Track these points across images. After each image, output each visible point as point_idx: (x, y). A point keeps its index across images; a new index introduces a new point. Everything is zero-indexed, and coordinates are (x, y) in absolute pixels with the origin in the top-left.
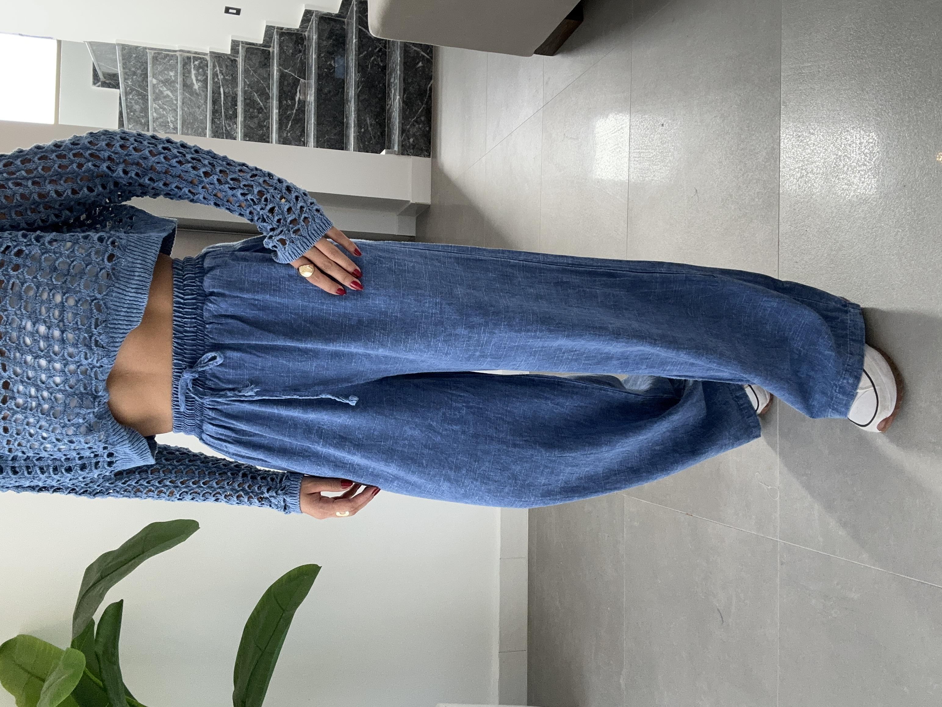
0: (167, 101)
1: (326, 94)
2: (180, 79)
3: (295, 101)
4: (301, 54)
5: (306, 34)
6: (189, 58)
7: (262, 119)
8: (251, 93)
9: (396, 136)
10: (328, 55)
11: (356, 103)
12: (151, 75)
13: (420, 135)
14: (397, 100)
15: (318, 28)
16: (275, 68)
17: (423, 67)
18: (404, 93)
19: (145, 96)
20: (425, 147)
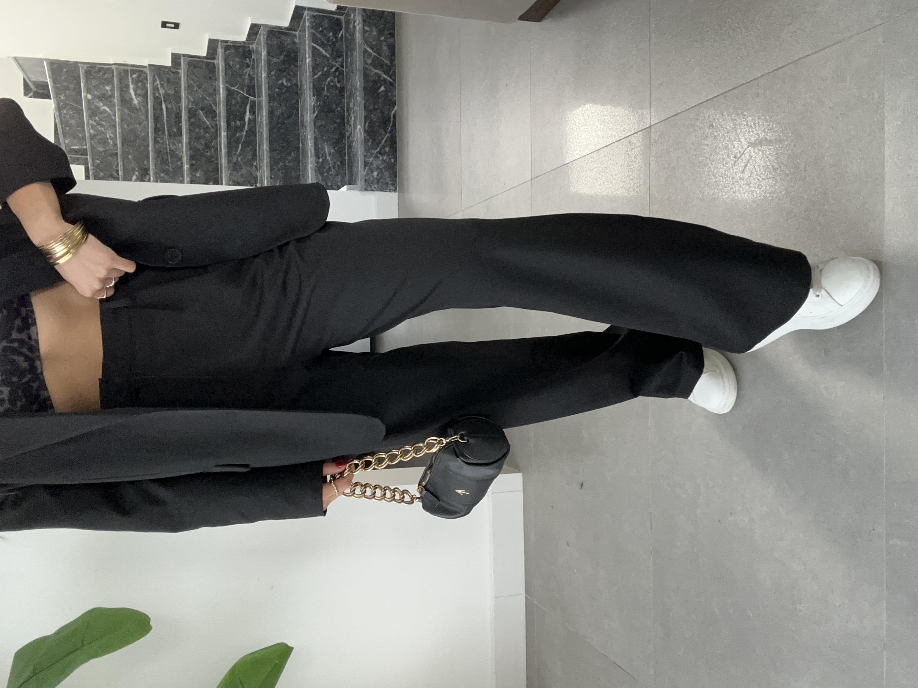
0: (105, 117)
1: (279, 117)
2: (116, 94)
3: (245, 122)
4: (249, 69)
5: (254, 46)
6: (126, 71)
7: (210, 139)
8: (195, 111)
9: (358, 170)
10: (279, 73)
11: (313, 131)
12: (86, 90)
13: (384, 168)
14: (357, 130)
15: (267, 43)
17: (385, 91)
18: (366, 121)
19: (80, 111)
20: (390, 181)
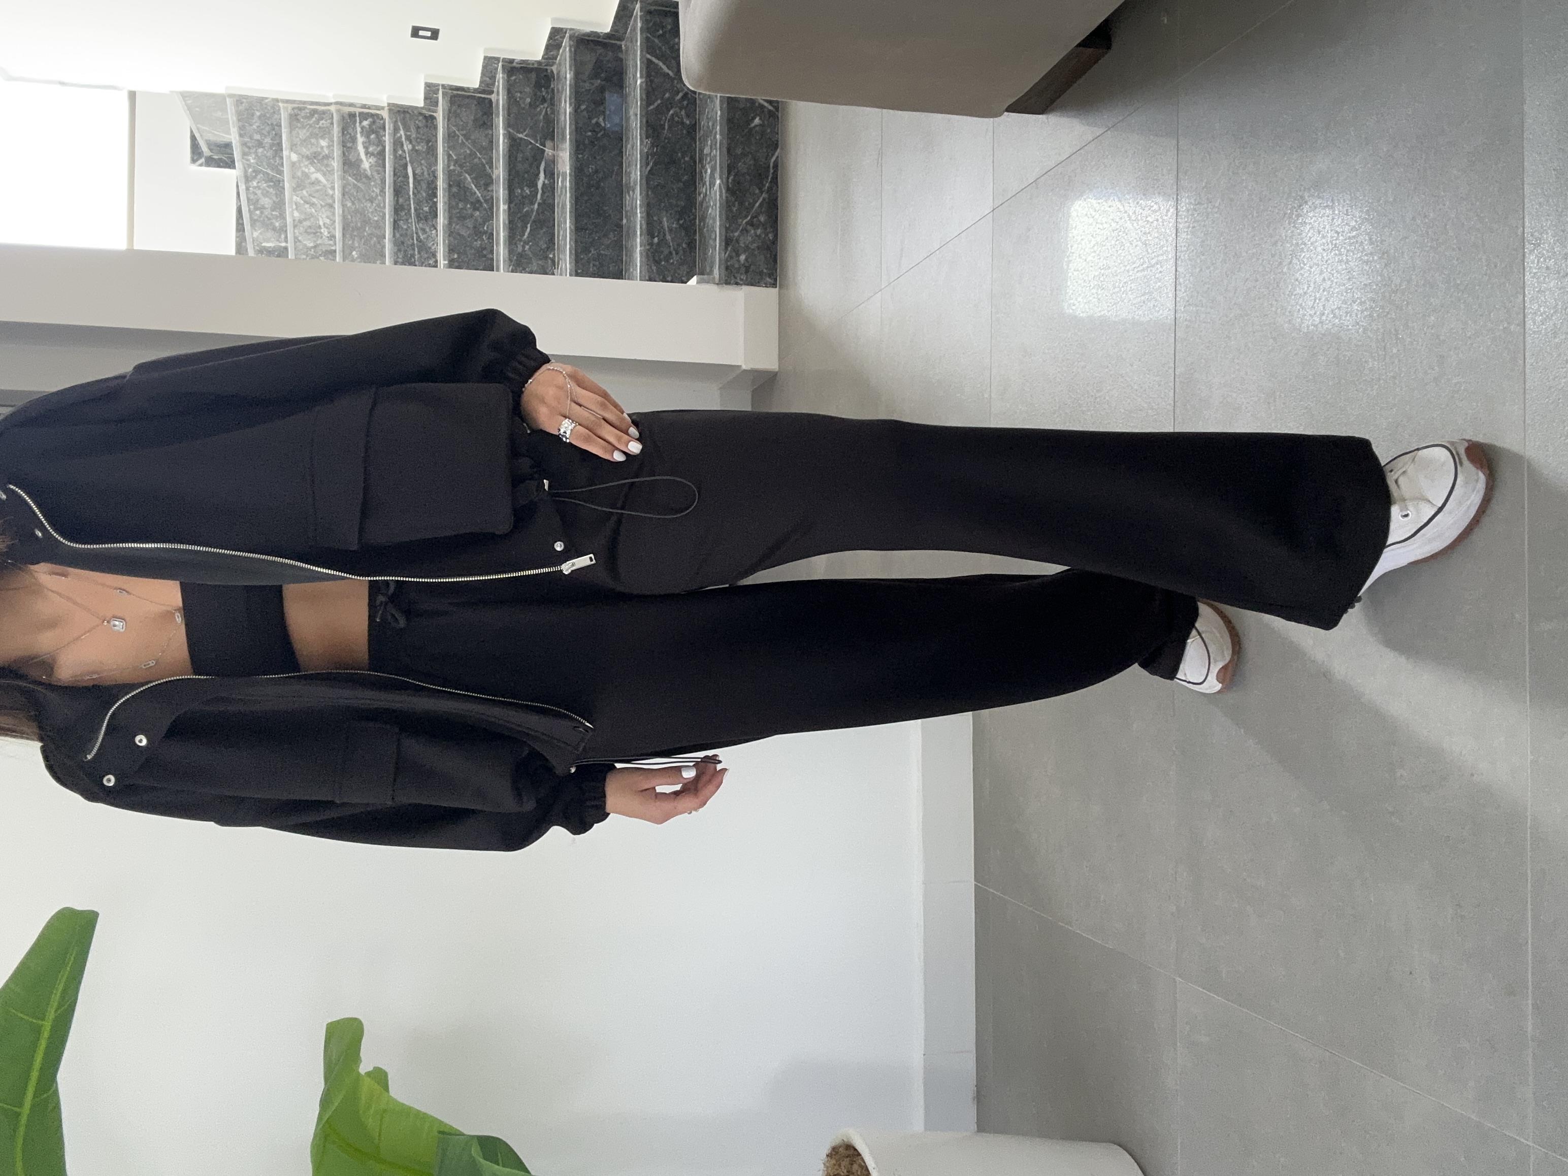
0: (317, 191)
1: (590, 176)
2: (337, 152)
3: (538, 189)
4: (546, 105)
5: (554, 68)
6: (352, 116)
7: (480, 220)
8: (460, 174)
9: (716, 251)
10: (593, 106)
11: (644, 193)
12: (289, 146)
13: (758, 248)
14: (717, 187)
15: (575, 59)
16: (501, 131)
17: (760, 125)
18: (729, 173)
19: (279, 181)
20: (766, 269)
